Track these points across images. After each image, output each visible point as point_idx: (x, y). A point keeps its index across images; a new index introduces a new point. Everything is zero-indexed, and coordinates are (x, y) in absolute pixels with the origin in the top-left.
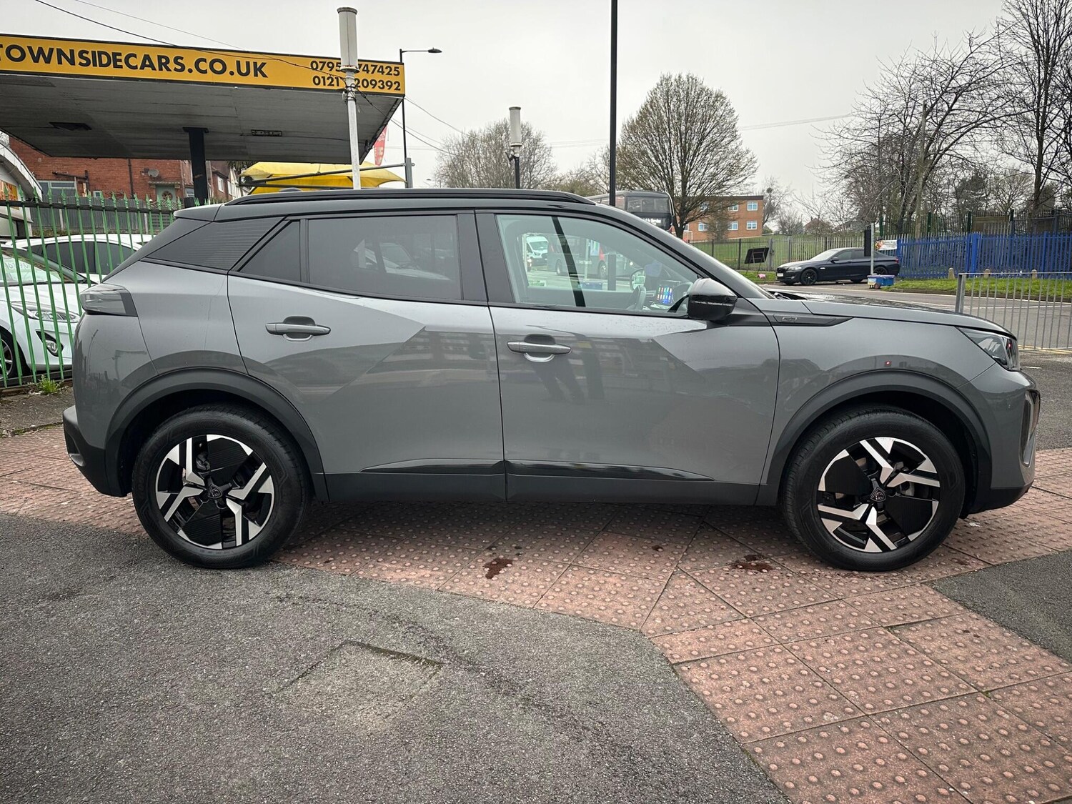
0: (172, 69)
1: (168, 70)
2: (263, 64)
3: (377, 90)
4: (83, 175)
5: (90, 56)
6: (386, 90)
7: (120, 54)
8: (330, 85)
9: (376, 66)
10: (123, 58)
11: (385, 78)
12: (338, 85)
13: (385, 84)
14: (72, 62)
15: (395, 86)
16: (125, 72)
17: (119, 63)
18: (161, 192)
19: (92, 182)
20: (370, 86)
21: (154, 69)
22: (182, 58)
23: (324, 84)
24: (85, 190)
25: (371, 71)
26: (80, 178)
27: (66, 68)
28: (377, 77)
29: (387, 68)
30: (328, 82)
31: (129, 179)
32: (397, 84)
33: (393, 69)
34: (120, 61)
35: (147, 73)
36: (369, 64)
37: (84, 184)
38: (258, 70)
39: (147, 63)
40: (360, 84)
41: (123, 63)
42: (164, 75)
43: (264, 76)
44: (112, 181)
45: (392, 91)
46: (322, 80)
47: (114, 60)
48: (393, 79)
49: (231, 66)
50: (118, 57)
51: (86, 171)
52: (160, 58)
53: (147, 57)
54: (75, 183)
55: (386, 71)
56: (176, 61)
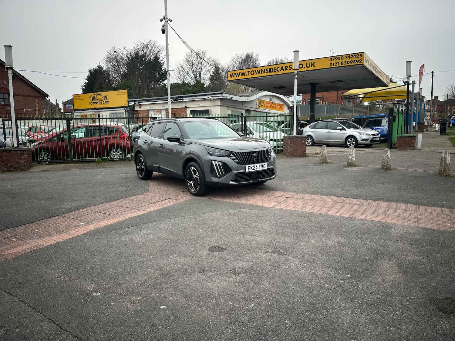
0: (288, 69)
1: (287, 70)
2: (314, 63)
3: (353, 64)
4: (322, 97)
5: (268, 70)
6: (356, 63)
7: (275, 68)
8: (336, 65)
9: (353, 56)
10: (276, 69)
11: (356, 59)
12: (338, 65)
13: (356, 61)
14: (264, 72)
15: (359, 61)
16: (277, 73)
17: (275, 71)
18: (347, 100)
19: (324, 99)
20: (350, 63)
21: (283, 70)
22: (291, 66)
23: (334, 65)
24: (322, 102)
25: (351, 58)
26: (321, 98)
27: (263, 75)
28: (353, 59)
29: (357, 55)
30: (335, 64)
31: (336, 97)
32: (360, 60)
33: (359, 55)
34: (275, 70)
35: (282, 72)
36: (350, 55)
37: (322, 100)
38: (313, 65)
39: (282, 69)
40: (346, 63)
41: (276, 70)
42: (286, 72)
43: (314, 66)
44: (331, 98)
45: (358, 63)
46: (333, 64)
47: (274, 70)
48: (359, 59)
49: (305, 65)
50: (275, 69)
51: (323, 95)
52: (285, 67)
53: (282, 67)
54: (319, 100)
55: (357, 56)
56: (290, 67)
